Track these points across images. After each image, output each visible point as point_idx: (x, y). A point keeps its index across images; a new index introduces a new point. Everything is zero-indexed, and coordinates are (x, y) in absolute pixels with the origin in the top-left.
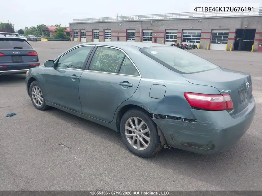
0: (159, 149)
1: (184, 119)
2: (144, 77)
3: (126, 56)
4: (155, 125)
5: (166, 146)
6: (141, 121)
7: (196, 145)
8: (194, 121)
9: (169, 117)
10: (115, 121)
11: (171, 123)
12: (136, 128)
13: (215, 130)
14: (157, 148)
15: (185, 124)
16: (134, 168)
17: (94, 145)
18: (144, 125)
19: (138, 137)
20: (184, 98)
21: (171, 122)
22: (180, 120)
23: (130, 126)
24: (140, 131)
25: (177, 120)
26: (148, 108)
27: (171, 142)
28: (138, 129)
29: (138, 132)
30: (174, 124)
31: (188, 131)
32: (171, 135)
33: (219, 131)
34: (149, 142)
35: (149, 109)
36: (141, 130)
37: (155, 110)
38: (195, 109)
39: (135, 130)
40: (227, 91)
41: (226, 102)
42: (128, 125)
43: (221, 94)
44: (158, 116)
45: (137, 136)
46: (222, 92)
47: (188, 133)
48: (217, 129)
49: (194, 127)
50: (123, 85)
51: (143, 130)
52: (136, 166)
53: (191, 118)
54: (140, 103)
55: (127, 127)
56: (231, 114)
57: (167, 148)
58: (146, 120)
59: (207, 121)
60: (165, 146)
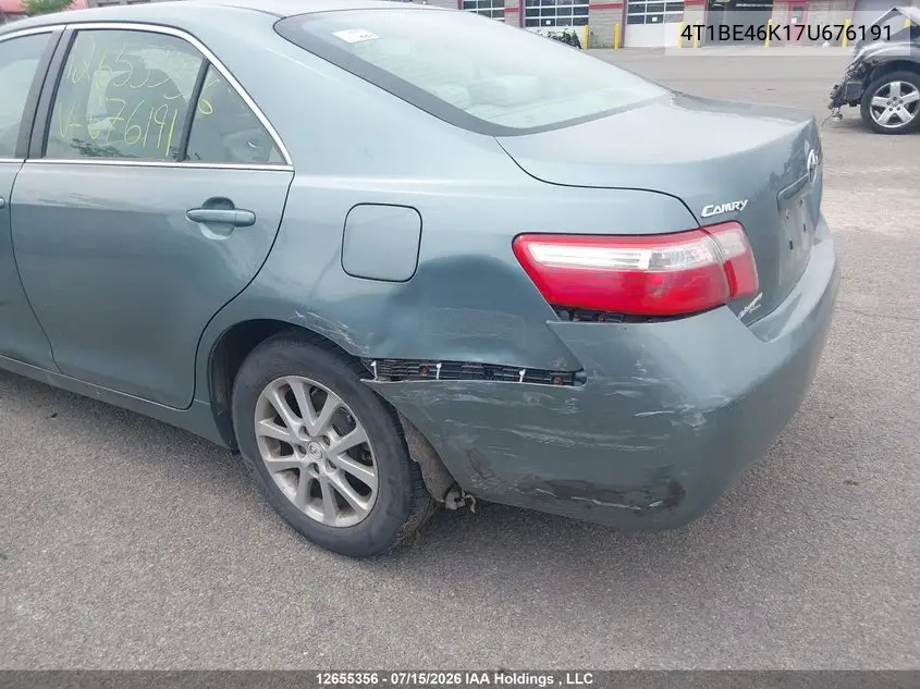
0: (422, 512)
1: (522, 373)
2: (308, 172)
3: (210, 63)
4: (390, 410)
5: (458, 496)
6: (325, 394)
7: (591, 490)
8: (571, 377)
9: (453, 369)
10: (203, 401)
11: (467, 398)
12: (304, 430)
13: (678, 416)
14: (411, 512)
15: (532, 395)
16: (309, 621)
17: (126, 521)
18: (340, 411)
19: (323, 467)
20: (517, 264)
21: (464, 392)
22: (502, 378)
23: (280, 422)
24: (326, 439)
25: (490, 382)
26: (344, 331)
27: (474, 483)
28: (314, 432)
29: (320, 447)
30: (476, 399)
31: (549, 431)
32: (469, 452)
33: (699, 421)
34: (375, 491)
35: (350, 335)
36: (332, 435)
37: (380, 339)
38: (571, 319)
39: (306, 439)
40: (728, 207)
41: (728, 265)
42: (267, 417)
43: (701, 228)
44: (399, 369)
45: (315, 466)
46: (704, 214)
47: (548, 436)
48: (691, 413)
49: (574, 411)
50: (205, 221)
51: (341, 434)
52: (319, 608)
53: (559, 364)
54: (302, 309)
55: (265, 426)
56: (747, 320)
57: (462, 504)
58: (344, 390)
59: (639, 374)
60: (452, 496)
